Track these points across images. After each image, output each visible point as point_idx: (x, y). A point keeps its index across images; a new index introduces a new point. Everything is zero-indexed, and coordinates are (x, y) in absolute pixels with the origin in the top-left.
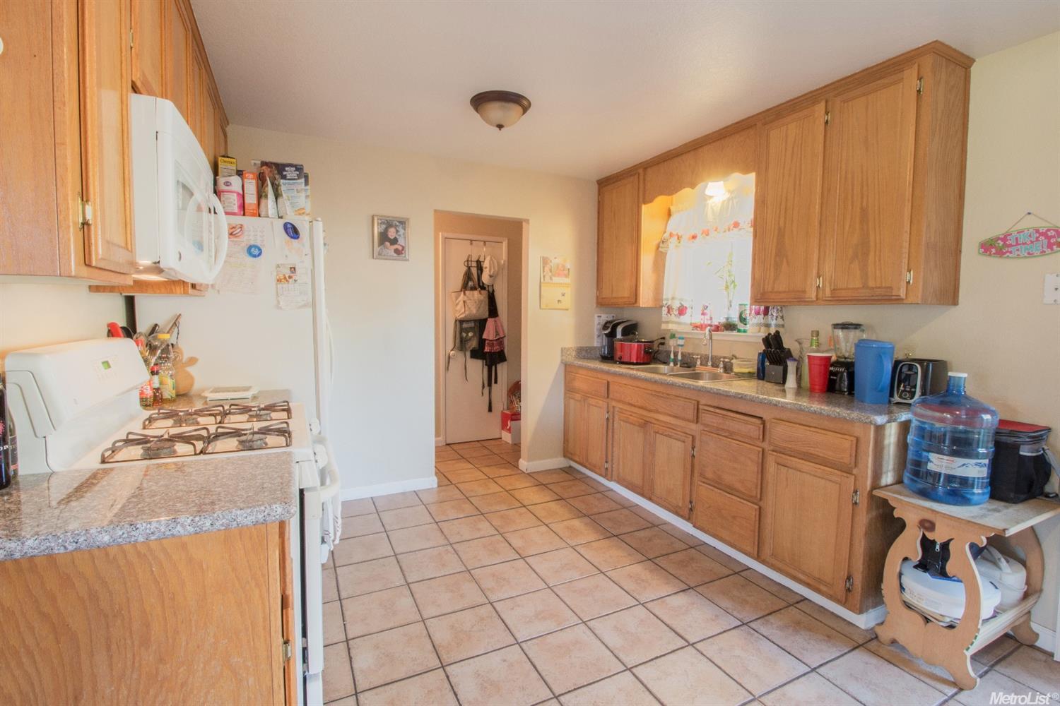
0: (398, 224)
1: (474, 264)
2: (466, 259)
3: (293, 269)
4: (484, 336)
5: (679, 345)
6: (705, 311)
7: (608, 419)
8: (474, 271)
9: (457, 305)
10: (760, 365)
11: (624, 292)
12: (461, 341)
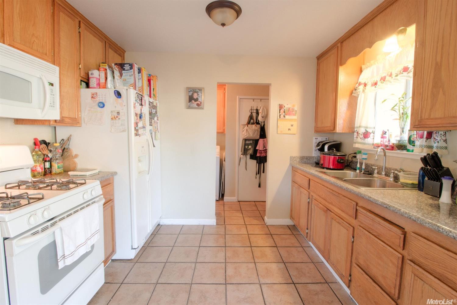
0: (198, 91)
1: (255, 111)
2: (250, 109)
3: (118, 113)
4: (257, 148)
5: (363, 159)
6: (385, 135)
7: (309, 202)
8: (254, 115)
9: (243, 131)
10: (421, 178)
11: (328, 124)
12: (244, 150)
